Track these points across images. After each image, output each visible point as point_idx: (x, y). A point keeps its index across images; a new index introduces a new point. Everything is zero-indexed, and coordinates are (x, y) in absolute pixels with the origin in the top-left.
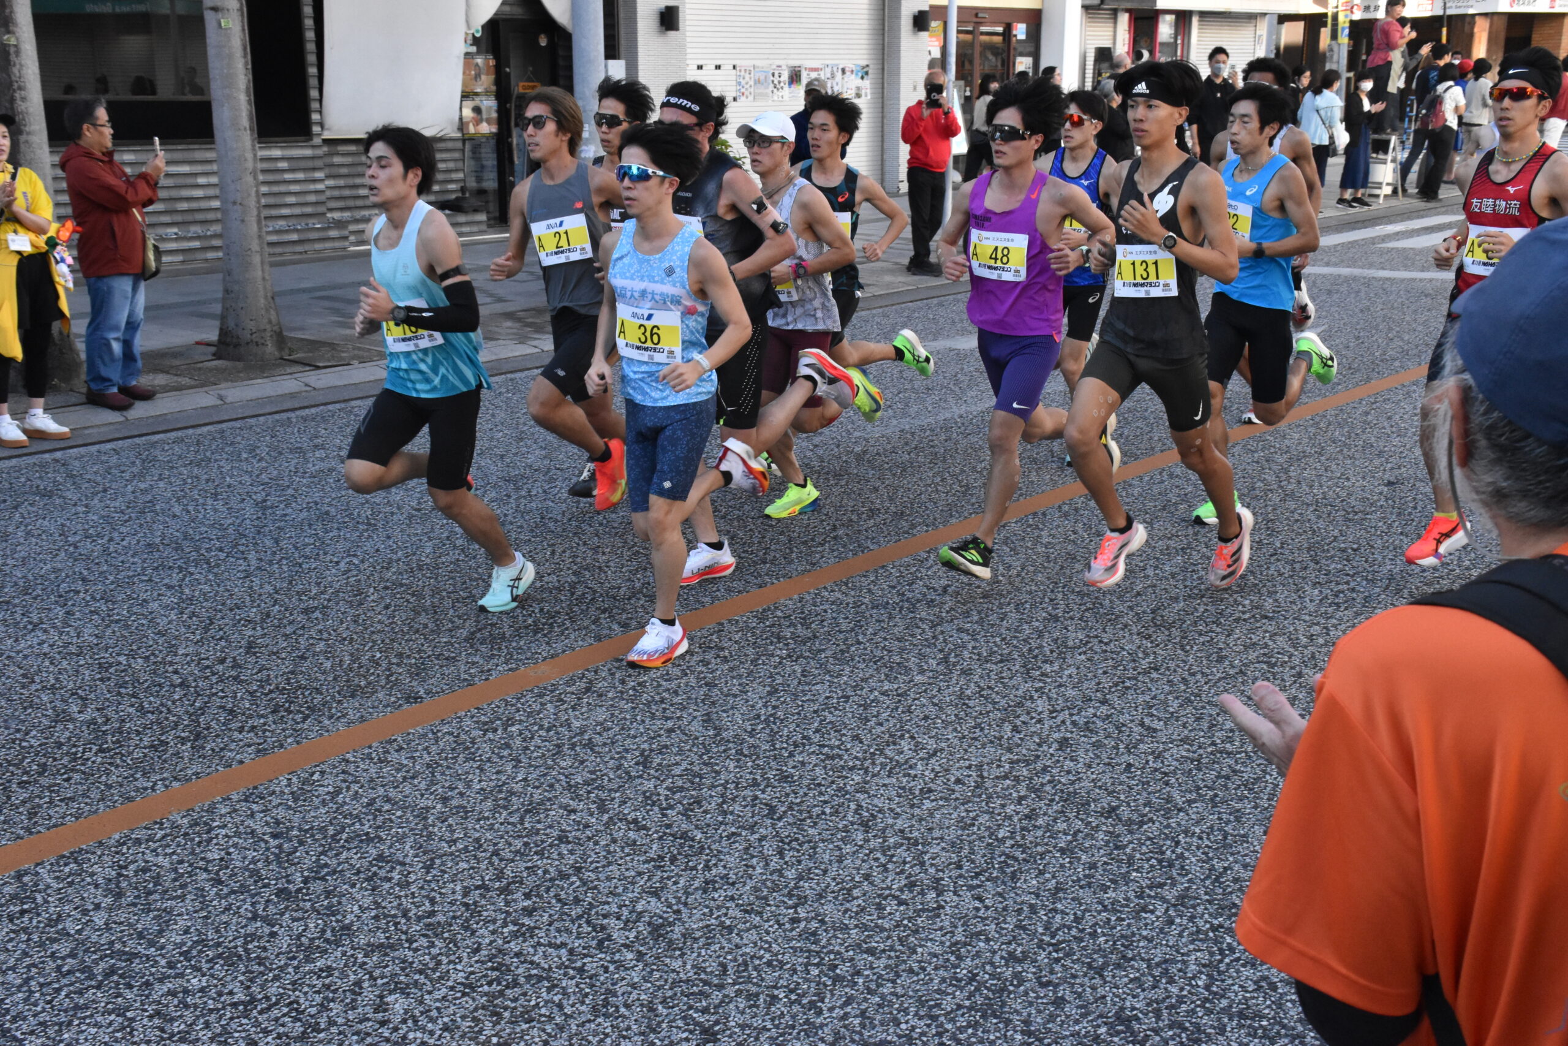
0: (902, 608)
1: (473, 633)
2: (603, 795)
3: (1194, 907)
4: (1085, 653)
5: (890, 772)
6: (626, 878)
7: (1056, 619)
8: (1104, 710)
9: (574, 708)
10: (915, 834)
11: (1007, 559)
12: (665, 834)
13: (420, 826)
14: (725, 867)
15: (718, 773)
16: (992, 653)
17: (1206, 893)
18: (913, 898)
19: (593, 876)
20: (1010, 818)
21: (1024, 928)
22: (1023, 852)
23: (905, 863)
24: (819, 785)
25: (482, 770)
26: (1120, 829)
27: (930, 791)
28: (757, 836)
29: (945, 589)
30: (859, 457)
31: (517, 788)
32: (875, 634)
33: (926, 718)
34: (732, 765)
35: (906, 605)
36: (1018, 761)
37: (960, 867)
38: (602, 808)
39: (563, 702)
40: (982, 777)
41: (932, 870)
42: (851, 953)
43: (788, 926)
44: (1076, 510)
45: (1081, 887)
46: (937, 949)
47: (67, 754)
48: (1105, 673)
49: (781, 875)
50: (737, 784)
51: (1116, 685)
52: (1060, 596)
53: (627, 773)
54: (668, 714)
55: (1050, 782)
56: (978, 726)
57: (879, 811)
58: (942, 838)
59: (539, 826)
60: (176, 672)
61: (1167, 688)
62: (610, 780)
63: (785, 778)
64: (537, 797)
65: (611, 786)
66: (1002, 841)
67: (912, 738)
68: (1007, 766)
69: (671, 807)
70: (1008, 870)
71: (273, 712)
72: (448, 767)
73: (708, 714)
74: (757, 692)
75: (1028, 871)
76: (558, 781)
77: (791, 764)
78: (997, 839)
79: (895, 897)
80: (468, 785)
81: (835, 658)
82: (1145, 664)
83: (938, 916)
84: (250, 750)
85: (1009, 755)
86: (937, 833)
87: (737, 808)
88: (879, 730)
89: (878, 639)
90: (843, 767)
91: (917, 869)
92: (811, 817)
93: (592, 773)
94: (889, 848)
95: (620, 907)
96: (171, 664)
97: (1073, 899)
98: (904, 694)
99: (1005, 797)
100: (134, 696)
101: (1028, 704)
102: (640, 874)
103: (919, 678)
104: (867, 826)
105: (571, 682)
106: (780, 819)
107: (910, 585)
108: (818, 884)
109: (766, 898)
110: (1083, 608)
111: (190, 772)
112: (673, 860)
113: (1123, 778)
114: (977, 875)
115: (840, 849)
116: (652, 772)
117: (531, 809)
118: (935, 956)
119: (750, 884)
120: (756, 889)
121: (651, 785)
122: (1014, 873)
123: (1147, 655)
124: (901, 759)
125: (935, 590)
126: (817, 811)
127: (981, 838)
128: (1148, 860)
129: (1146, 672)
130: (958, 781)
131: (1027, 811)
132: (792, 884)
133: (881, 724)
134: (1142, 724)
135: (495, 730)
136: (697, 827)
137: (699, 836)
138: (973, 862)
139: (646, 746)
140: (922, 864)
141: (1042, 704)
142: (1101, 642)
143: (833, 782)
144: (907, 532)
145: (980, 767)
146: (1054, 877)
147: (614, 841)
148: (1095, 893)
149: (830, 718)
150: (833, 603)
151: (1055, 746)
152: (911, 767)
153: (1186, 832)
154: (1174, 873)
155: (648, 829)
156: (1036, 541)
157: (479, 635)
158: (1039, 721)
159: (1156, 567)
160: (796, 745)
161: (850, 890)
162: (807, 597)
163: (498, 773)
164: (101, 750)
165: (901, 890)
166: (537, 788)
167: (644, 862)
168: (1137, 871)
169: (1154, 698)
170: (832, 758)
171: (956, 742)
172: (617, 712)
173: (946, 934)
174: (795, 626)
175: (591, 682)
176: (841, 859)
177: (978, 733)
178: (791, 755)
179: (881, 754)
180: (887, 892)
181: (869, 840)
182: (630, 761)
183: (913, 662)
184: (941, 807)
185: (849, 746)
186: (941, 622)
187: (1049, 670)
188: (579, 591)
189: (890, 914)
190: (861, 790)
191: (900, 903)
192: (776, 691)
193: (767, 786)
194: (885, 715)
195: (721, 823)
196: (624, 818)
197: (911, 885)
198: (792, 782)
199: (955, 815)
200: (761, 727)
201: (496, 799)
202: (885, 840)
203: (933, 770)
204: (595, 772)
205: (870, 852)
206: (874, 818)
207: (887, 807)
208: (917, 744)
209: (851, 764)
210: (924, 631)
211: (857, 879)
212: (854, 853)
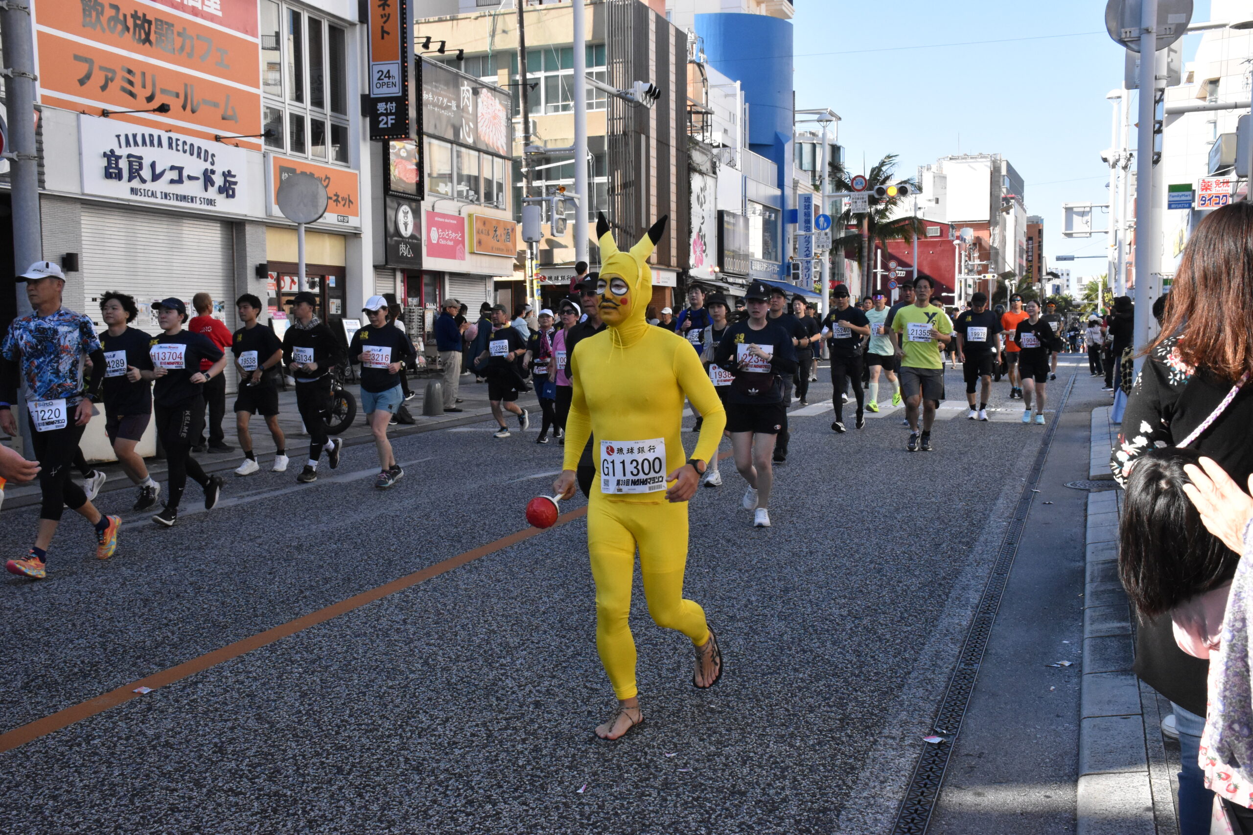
0: (378, 636)
1: (27, 683)
2: (196, 777)
3: (676, 788)
4: (525, 650)
5: (419, 734)
7: (495, 633)
8: (555, 682)
9: (143, 722)
10: (457, 771)
11: (441, 600)
12: (260, 795)
13: (39, 818)
14: (320, 810)
15: (285, 751)
16: (458, 656)
17: (680, 780)
18: (476, 810)
20: (522, 752)
21: (565, 817)
22: (542, 772)
23: (459, 789)
24: (369, 749)
25: (79, 773)
26: (602, 750)
27: (455, 743)
28: (336, 787)
29: (405, 621)
30: (299, 548)
31: (116, 781)
32: (366, 652)
33: (430, 699)
34: (294, 745)
35: (380, 633)
36: (510, 718)
37: (501, 787)
38: (198, 784)
39: (133, 720)
40: (490, 731)
41: (481, 791)
44: (476, 568)
45: (593, 787)
48: (545, 660)
49: (368, 809)
50: (304, 757)
51: (557, 666)
52: (490, 618)
53: (209, 760)
54: (225, 717)
55: (539, 728)
56: (470, 700)
57: (424, 760)
58: (479, 771)
59: (149, 804)
61: (592, 665)
62: (196, 766)
63: (340, 748)
64: (137, 784)
65: (199, 769)
66: (523, 767)
67: (426, 712)
68: (504, 722)
69: (258, 777)
70: (537, 784)
72: (47, 775)
73: (258, 714)
74: (291, 697)
75: (551, 782)
76: (152, 772)
77: (340, 738)
78: (519, 766)
79: (463, 812)
80: (72, 784)
81: (342, 670)
82: (570, 652)
83: (500, 818)
85: (501, 715)
86: (473, 768)
87: (311, 771)
88: (397, 711)
90: (382, 736)
91: (470, 792)
92: (372, 770)
93: (178, 763)
94: (442, 782)
97: (591, 795)
98: (406, 686)
99: (511, 741)
101: (500, 683)
102: (252, 823)
103: (411, 676)
104: (418, 770)
106: (349, 774)
107: (378, 620)
108: (399, 811)
109: (362, 825)
112: (275, 811)
113: (589, 719)
114: (516, 790)
115: (405, 787)
116: (230, 756)
117: (136, 793)
120: (351, 821)
121: (233, 764)
122: (541, 785)
123: (568, 647)
124: (424, 726)
125: (398, 623)
126: (375, 765)
127: (507, 767)
128: (631, 765)
129: (573, 657)
130: (473, 735)
131: (532, 747)
132: (379, 814)
133: (398, 707)
134: (586, 687)
135: (79, 745)
136: (284, 787)
138: (509, 782)
139: (216, 740)
140: (472, 788)
141: (509, 683)
142: (533, 642)
143: (379, 746)
144: (358, 590)
145: (484, 724)
146: (571, 784)
147: (220, 805)
148: (604, 790)
149: (356, 707)
150: (324, 636)
151: (532, 707)
152: (433, 730)
153: (648, 746)
154: (653, 771)
155: (245, 794)
157: (33, 684)
158: (513, 693)
159: (549, 597)
160: (339, 727)
161: (425, 812)
162: (301, 634)
163: (95, 773)
165: (463, 806)
166: (136, 778)
167: (252, 815)
168: (627, 772)
169: (586, 671)
170: (371, 731)
171: (459, 711)
172: (181, 721)
173: (511, 829)
174: (301, 653)
175: (149, 704)
176: (409, 793)
177: (473, 705)
178: (337, 733)
179: (407, 725)
180: (455, 809)
181: (425, 779)
182: (207, 752)
183: (403, 667)
184: (468, 752)
185: (380, 722)
186: (412, 641)
187: (505, 662)
188: (110, 647)
189: (463, 822)
190: (403, 749)
191: (468, 815)
192: (306, 694)
193: (328, 754)
194: (398, 701)
195: (303, 782)
196: (221, 789)
197: (471, 803)
198: (347, 750)
199: (481, 756)
200: (305, 718)
201: (101, 791)
202: (437, 777)
203: (451, 730)
204: (181, 762)
205: (429, 786)
206: (422, 764)
207: (428, 757)
208: (431, 716)
209: (387, 733)
210: (401, 648)
211: (427, 804)
212: (417, 788)
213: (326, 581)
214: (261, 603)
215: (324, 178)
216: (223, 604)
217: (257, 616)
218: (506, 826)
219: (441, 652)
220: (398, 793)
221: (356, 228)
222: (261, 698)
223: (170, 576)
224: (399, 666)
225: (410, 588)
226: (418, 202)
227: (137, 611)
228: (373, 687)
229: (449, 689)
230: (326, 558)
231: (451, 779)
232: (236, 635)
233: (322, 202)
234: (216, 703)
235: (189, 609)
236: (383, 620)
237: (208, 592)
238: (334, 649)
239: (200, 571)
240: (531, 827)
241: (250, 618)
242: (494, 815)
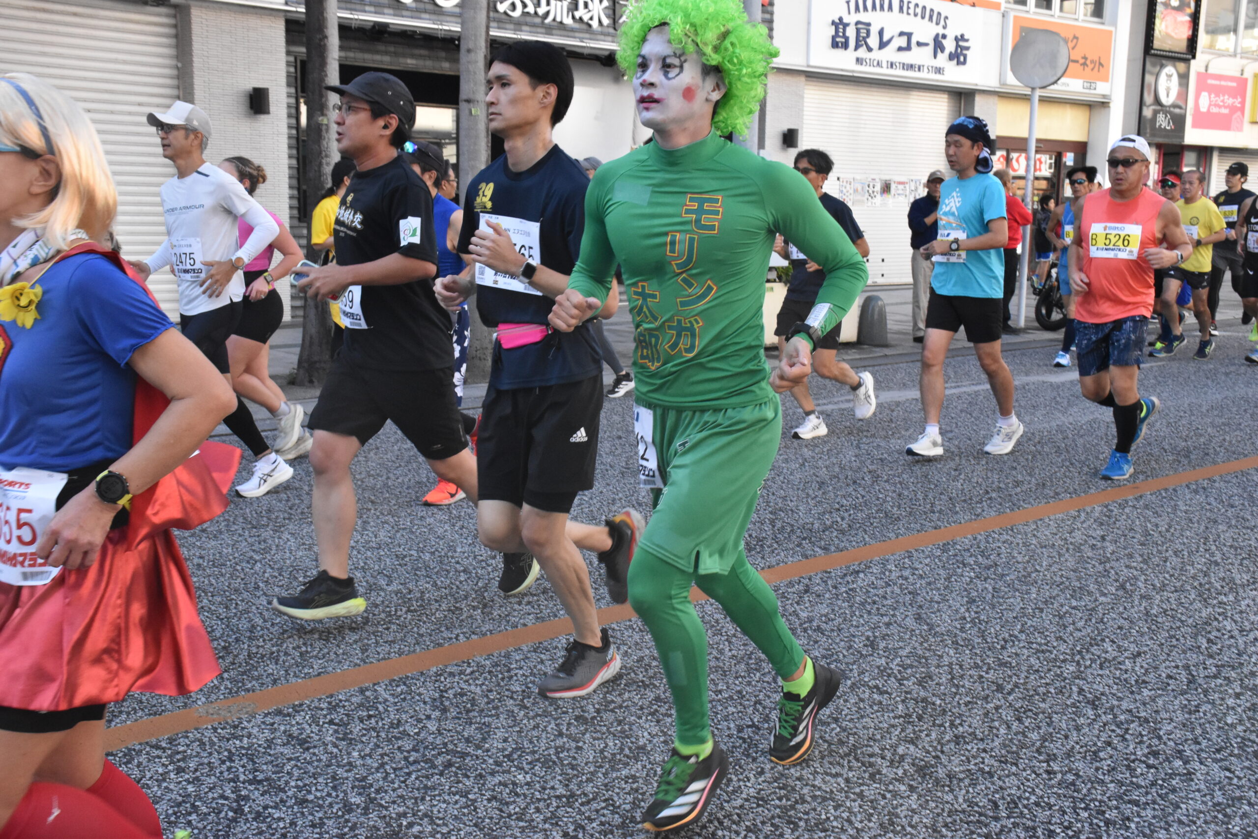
0: (1068, 550)
5: (1101, 665)
6: (881, 729)
7: (1217, 564)
9: (798, 603)
10: (1143, 714)
11: (1153, 520)
12: (906, 698)
14: (970, 726)
15: (941, 657)
16: (1165, 585)
18: (1161, 763)
19: (851, 725)
20: (1233, 708)
23: (1142, 736)
24: (1038, 671)
25: (730, 642)
27: (1144, 682)
28: (992, 705)
29: (1103, 538)
32: (1050, 566)
33: (1120, 628)
34: (952, 652)
35: (1071, 547)
36: (1223, 666)
37: (1199, 743)
39: (788, 599)
40: (1193, 676)
41: (1171, 743)
42: (1115, 802)
43: (1045, 776)
44: (1204, 488)
46: (1202, 807)
47: (383, 611)
49: (1026, 737)
52: (1213, 548)
53: (858, 652)
54: (882, 611)
56: (1172, 637)
57: (1102, 694)
58: (1171, 720)
60: (458, 563)
62: (844, 656)
63: (1003, 664)
66: (1233, 726)
67: (1113, 642)
68: (1214, 669)
69: (907, 679)
70: (1249, 750)
71: (543, 593)
73: (918, 614)
74: (957, 602)
77: (1006, 654)
78: (1227, 724)
79: (1144, 762)
80: (721, 652)
81: (1020, 581)
83: (1192, 780)
84: (531, 617)
85: (1211, 661)
86: (1164, 715)
87: (967, 684)
88: (1078, 634)
89: (1053, 569)
90: (1055, 660)
91: (1155, 741)
92: (1038, 694)
94: (1122, 723)
95: (882, 750)
96: (452, 557)
98: (1093, 609)
99: (1221, 692)
100: (427, 576)
101: (1215, 623)
102: (893, 726)
103: (1102, 599)
104: (1094, 704)
105: (791, 584)
106: (1009, 694)
107: (1070, 533)
108: (1063, 745)
109: (1016, 753)
110: (1240, 557)
111: (484, 629)
112: (920, 718)
114: (1218, 751)
115: (1075, 720)
116: (881, 652)
118: (1201, 812)
119: (997, 743)
120: (1005, 746)
124: (1108, 656)
125: (1095, 538)
126: (1042, 690)
127: (1210, 722)
130: (1169, 677)
131: (1248, 705)
132: (1038, 744)
133: (1080, 630)
136: (934, 695)
137: (938, 702)
138: (1209, 740)
139: (870, 634)
140: (1160, 738)
141: (1228, 625)
143: (1050, 670)
144: (1053, 497)
145: (1187, 667)
147: (862, 700)
149: (1029, 623)
150: (1004, 542)
152: (1120, 663)
155: (890, 694)
156: (1175, 508)
158: (1232, 637)
160: (1006, 641)
161: (1095, 753)
162: (979, 537)
164: (409, 611)
165: (1146, 756)
167: (894, 718)
170: (1043, 651)
171: (1156, 647)
172: (836, 609)
173: (1205, 796)
174: (976, 557)
175: (807, 586)
176: (1078, 728)
177: (1174, 642)
178: (1003, 648)
179: (1088, 651)
180: (1133, 757)
181: (1100, 716)
182: (858, 644)
183: (1092, 587)
184: (1160, 695)
185: (1055, 644)
186: (1108, 560)
187: (1225, 600)
188: (779, 524)
189: (1142, 774)
190: (1078, 677)
191: (1149, 767)
192: (974, 601)
193: (989, 669)
194: (1082, 623)
195: (956, 694)
196: (866, 684)
197: (1155, 754)
198: (1011, 668)
199: (1177, 702)
200: (968, 625)
201: (748, 664)
202: (1115, 716)
203: (1142, 667)
204: (830, 650)
205: (1105, 725)
206: (1099, 699)
207: (1107, 692)
208: (1119, 647)
209: (1062, 657)
210: (1094, 566)
211: (1099, 744)
212: (1089, 725)
213: (1017, 484)
214: (940, 500)
215: (1071, 37)
216: (900, 495)
217: (933, 512)
218: (1199, 790)
219: (1143, 578)
220: (1064, 726)
221: (1104, 96)
222: (924, 597)
223: (850, 462)
224: (1087, 586)
225: (1114, 502)
226: (1187, 61)
227: (811, 492)
228: (1052, 604)
229: (1146, 621)
230: (1021, 459)
231: (1133, 721)
232: (907, 529)
233: (1063, 62)
234: (876, 595)
235: (863, 497)
236: (1077, 534)
237: (887, 481)
238: (1014, 557)
239: (881, 459)
240: (1233, 799)
241: (925, 513)
242: (1185, 774)
